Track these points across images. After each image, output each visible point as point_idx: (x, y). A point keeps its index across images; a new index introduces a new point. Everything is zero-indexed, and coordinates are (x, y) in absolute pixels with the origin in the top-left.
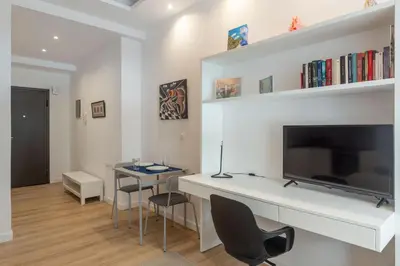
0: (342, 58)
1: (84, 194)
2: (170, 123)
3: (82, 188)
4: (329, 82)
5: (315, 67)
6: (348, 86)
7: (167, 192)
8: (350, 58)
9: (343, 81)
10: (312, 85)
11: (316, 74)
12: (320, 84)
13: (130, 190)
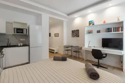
0: (114, 28)
1: (55, 52)
2: (75, 38)
3: (55, 50)
4: (111, 31)
5: (108, 29)
6: (115, 32)
7: (77, 50)
8: (115, 28)
9: (114, 32)
10: (108, 32)
11: (109, 30)
12: (109, 32)
13: (67, 50)
